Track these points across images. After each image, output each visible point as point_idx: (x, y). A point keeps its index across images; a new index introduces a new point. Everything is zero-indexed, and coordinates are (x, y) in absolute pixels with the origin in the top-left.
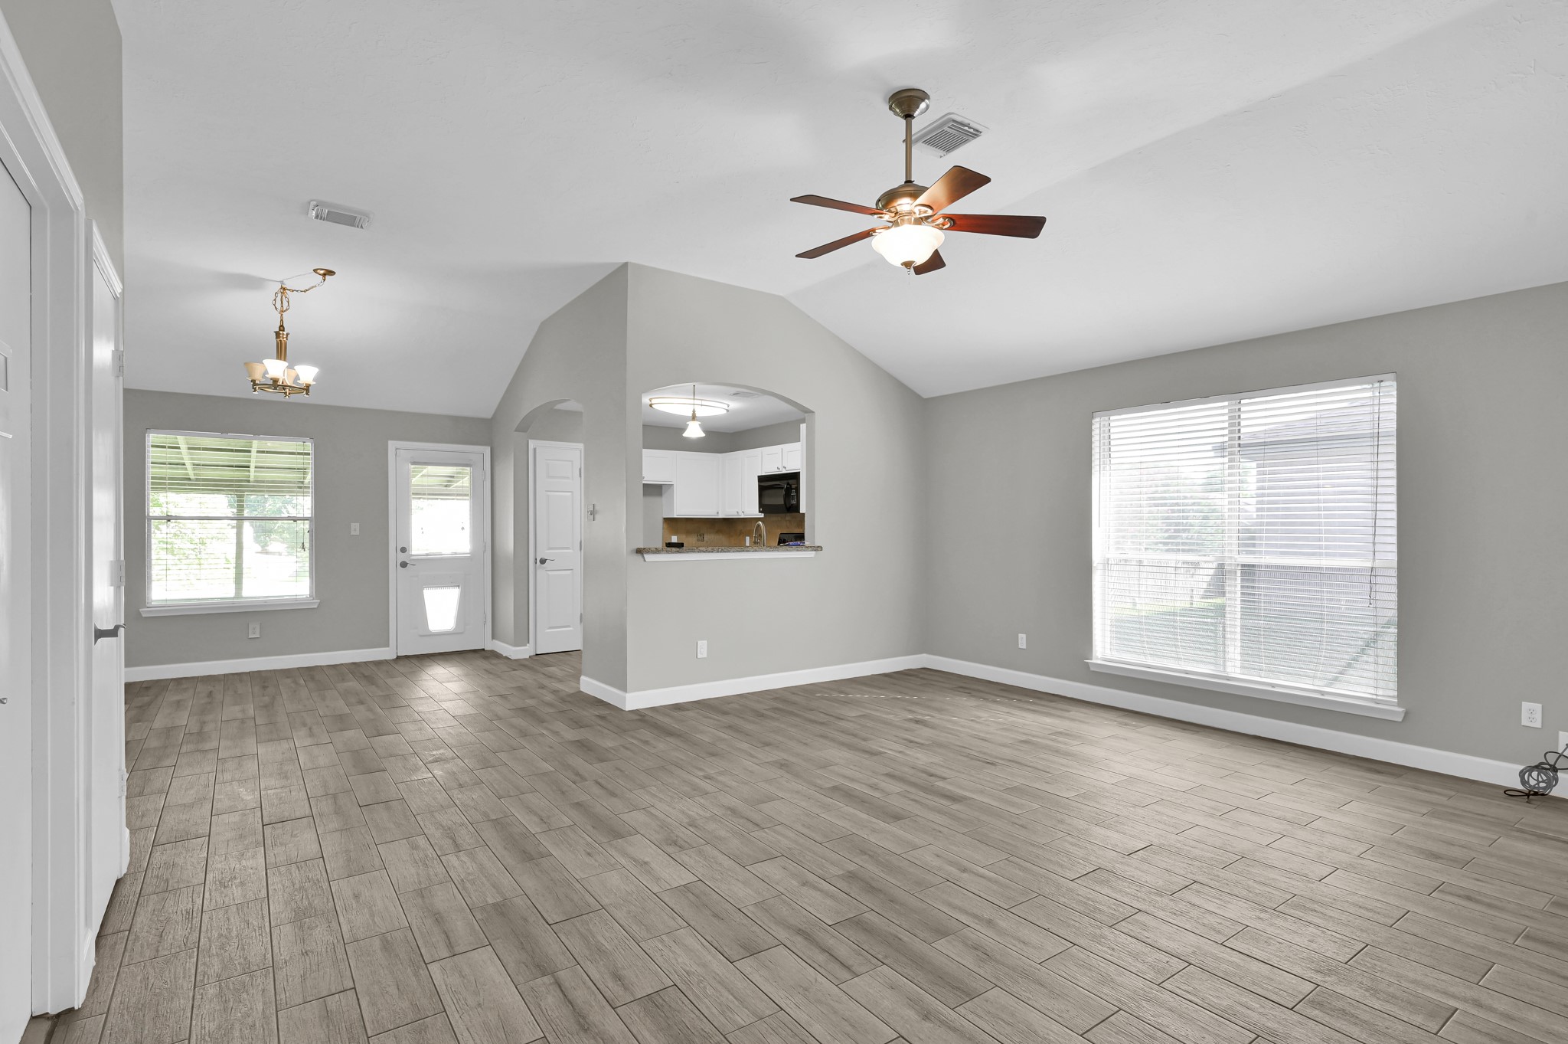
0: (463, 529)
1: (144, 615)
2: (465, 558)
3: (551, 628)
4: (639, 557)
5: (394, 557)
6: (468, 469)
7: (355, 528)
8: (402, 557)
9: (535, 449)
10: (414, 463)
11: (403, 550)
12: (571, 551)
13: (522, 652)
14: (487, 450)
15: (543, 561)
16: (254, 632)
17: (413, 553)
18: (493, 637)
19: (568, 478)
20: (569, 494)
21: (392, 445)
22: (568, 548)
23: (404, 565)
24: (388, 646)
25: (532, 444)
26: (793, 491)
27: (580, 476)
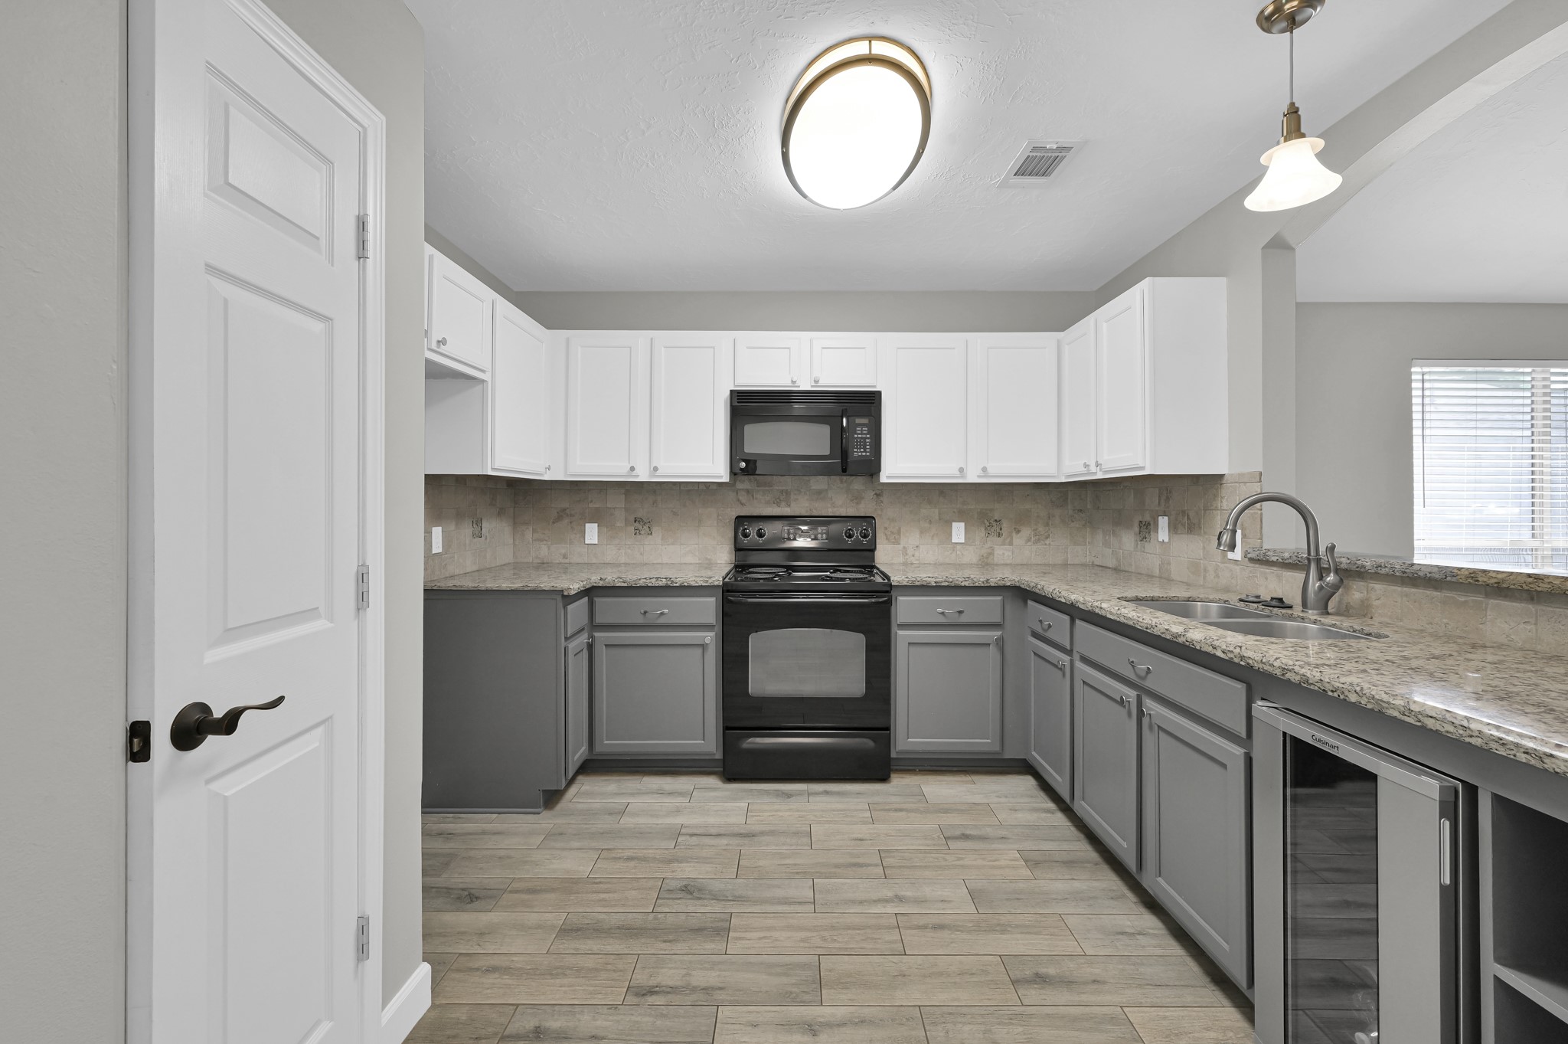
15: (195, 731)
22: (311, 613)
26: (862, 430)
27: (361, 255)
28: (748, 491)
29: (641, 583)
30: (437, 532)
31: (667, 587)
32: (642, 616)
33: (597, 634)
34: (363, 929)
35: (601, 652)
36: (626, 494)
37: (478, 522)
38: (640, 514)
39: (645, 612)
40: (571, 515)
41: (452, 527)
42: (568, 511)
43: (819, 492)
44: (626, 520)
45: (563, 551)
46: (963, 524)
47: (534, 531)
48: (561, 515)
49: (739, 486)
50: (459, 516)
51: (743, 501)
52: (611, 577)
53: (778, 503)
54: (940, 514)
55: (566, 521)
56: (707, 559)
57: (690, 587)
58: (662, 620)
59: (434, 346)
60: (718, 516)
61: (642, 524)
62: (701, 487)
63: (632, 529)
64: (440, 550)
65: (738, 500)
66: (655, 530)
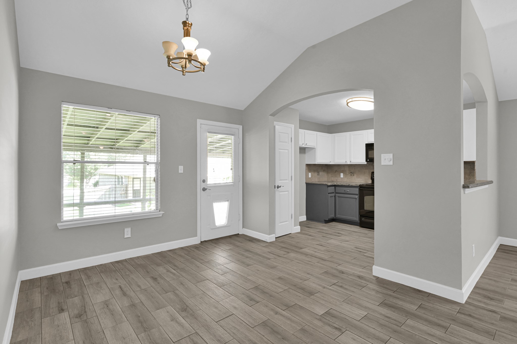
1: (60, 228)
2: (231, 185)
5: (200, 186)
6: (233, 137)
7: (181, 169)
8: (203, 185)
9: (275, 126)
10: (209, 132)
11: (204, 181)
12: (288, 181)
13: (270, 238)
14: (241, 127)
15: (278, 187)
16: (128, 233)
17: (208, 183)
18: (243, 226)
19: (286, 142)
20: (287, 151)
21: (199, 121)
23: (204, 189)
24: (197, 236)
25: (274, 124)
27: (291, 142)
29: (344, 185)
30: (310, 174)
31: (348, 186)
32: (344, 191)
33: (336, 194)
34: (292, 215)
35: (337, 198)
36: (349, 167)
37: (318, 172)
38: (352, 171)
39: (345, 191)
40: (338, 171)
41: (313, 173)
42: (337, 171)
44: (349, 172)
45: (336, 179)
47: (331, 175)
48: (336, 171)
50: (314, 171)
52: (338, 184)
55: (337, 173)
56: (366, 182)
57: (353, 186)
58: (348, 193)
59: (305, 145)
60: (369, 172)
61: (352, 173)
62: (365, 165)
63: (350, 175)
64: (310, 177)
66: (355, 175)
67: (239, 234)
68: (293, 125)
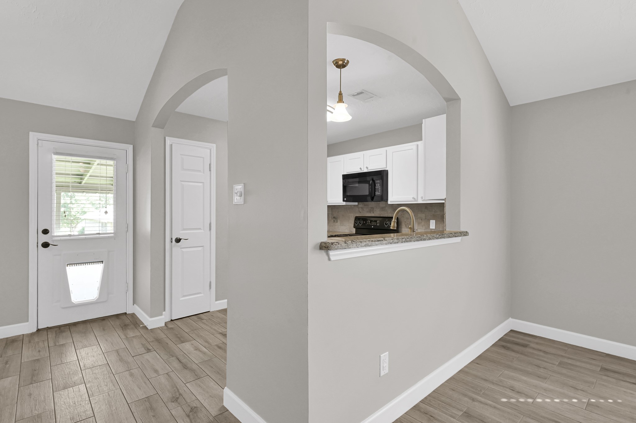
0: (106, 212)
3: (184, 296)
4: (323, 253)
5: (35, 239)
6: (111, 162)
8: (44, 238)
9: (171, 145)
10: (56, 153)
11: (46, 232)
12: (202, 231)
13: (158, 322)
14: (130, 148)
15: (178, 240)
17: (56, 234)
18: (134, 302)
19: (199, 171)
20: (201, 184)
21: (33, 137)
22: (200, 229)
23: (46, 245)
24: (28, 321)
25: (169, 141)
26: (378, 185)
27: (210, 170)
28: (362, 208)
34: (211, 283)
36: (331, 209)
38: (335, 216)
43: (383, 208)
44: (331, 217)
46: (434, 221)
49: (360, 206)
51: (361, 211)
53: (370, 212)
54: (425, 216)
60: (354, 216)
61: (335, 219)
62: (350, 207)
63: (333, 221)
65: (359, 211)
66: (338, 221)
67: (126, 313)
68: (215, 145)
